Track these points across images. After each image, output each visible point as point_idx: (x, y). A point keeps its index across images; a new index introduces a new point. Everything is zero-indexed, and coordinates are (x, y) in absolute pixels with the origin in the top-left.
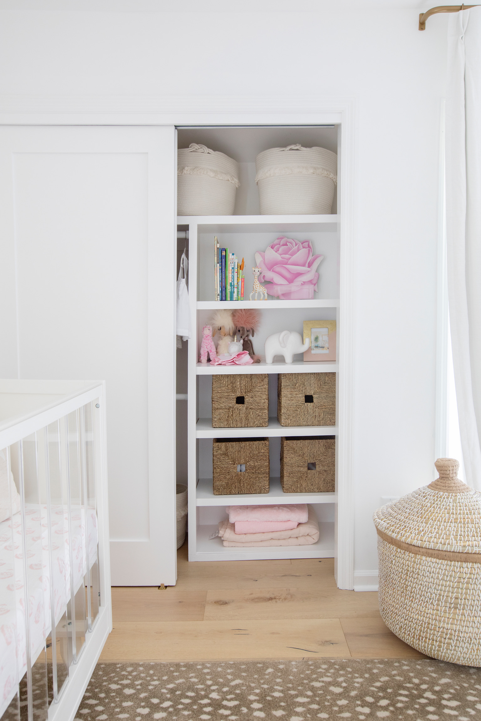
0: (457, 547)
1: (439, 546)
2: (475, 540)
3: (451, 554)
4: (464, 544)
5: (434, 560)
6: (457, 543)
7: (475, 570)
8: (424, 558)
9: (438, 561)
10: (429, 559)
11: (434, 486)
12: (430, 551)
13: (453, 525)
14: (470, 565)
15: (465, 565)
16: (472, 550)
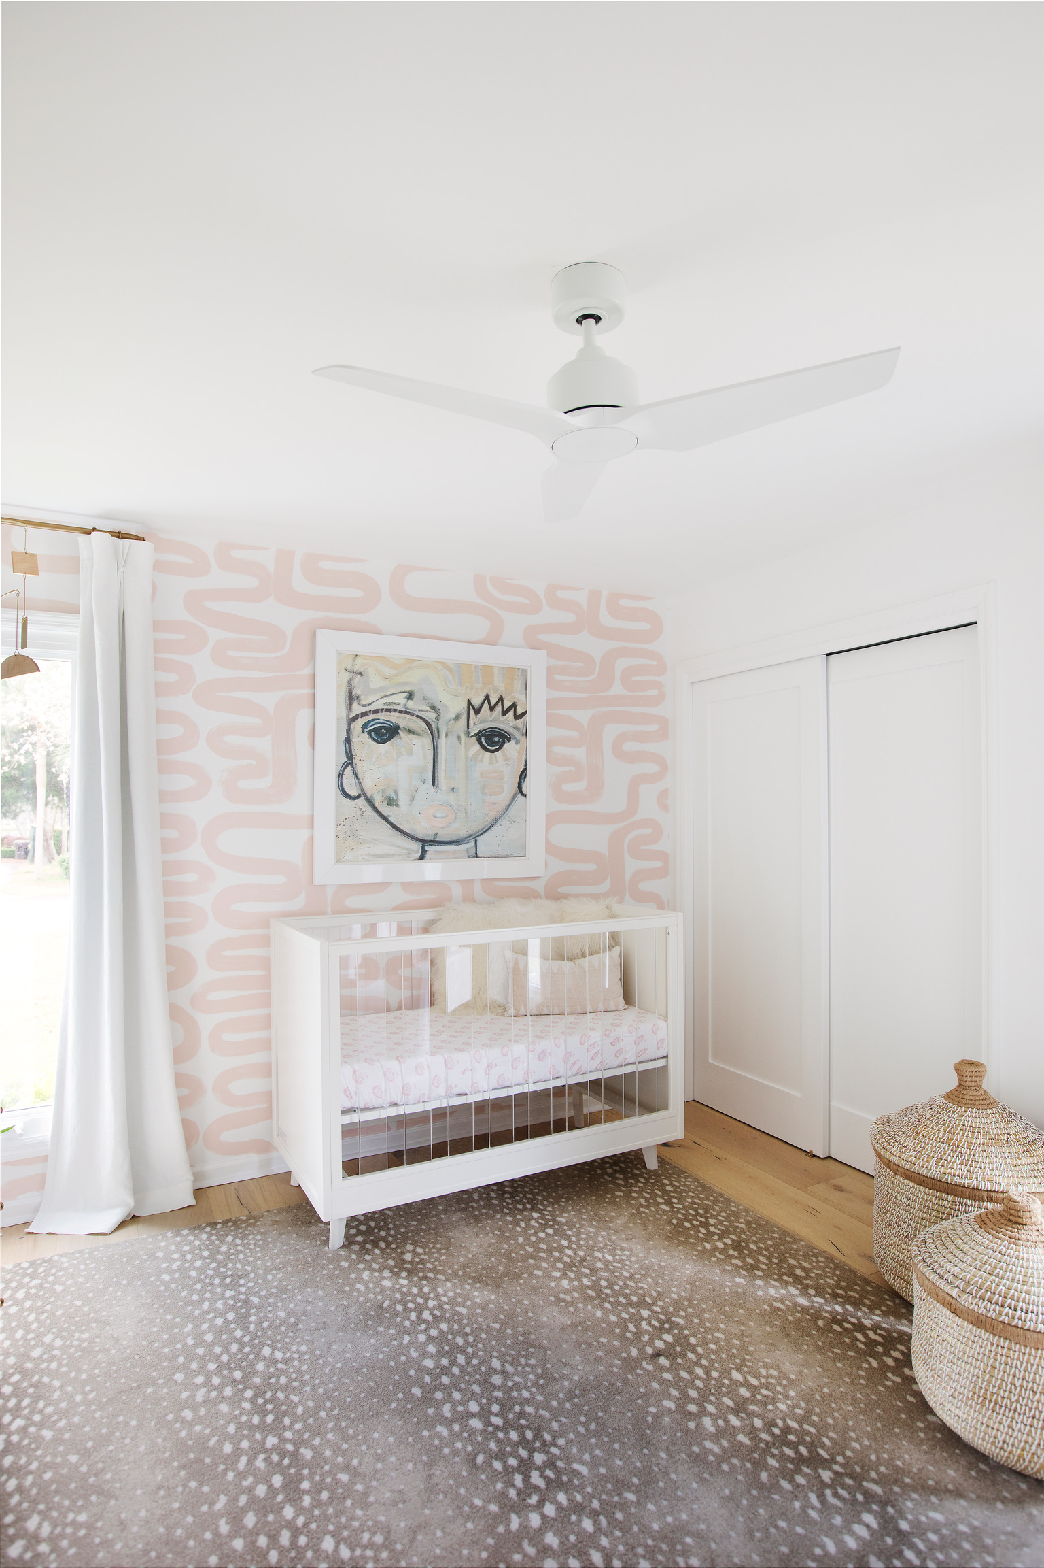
0: (936, 1173)
1: (916, 1168)
2: (960, 1169)
3: (930, 1180)
4: (945, 1171)
5: (912, 1184)
6: (936, 1168)
7: (956, 1205)
8: (902, 1180)
9: (915, 1186)
10: (907, 1182)
11: (950, 1097)
12: (908, 1173)
13: (942, 1146)
14: (950, 1198)
15: (944, 1196)
16: (952, 1180)
